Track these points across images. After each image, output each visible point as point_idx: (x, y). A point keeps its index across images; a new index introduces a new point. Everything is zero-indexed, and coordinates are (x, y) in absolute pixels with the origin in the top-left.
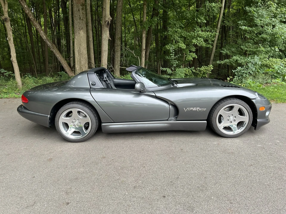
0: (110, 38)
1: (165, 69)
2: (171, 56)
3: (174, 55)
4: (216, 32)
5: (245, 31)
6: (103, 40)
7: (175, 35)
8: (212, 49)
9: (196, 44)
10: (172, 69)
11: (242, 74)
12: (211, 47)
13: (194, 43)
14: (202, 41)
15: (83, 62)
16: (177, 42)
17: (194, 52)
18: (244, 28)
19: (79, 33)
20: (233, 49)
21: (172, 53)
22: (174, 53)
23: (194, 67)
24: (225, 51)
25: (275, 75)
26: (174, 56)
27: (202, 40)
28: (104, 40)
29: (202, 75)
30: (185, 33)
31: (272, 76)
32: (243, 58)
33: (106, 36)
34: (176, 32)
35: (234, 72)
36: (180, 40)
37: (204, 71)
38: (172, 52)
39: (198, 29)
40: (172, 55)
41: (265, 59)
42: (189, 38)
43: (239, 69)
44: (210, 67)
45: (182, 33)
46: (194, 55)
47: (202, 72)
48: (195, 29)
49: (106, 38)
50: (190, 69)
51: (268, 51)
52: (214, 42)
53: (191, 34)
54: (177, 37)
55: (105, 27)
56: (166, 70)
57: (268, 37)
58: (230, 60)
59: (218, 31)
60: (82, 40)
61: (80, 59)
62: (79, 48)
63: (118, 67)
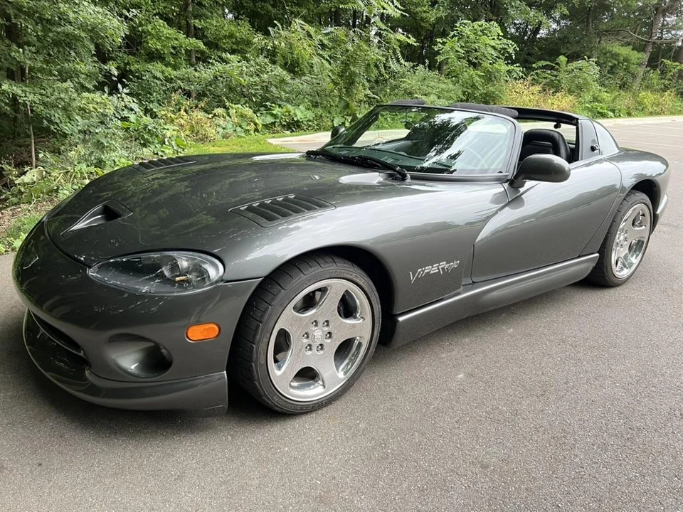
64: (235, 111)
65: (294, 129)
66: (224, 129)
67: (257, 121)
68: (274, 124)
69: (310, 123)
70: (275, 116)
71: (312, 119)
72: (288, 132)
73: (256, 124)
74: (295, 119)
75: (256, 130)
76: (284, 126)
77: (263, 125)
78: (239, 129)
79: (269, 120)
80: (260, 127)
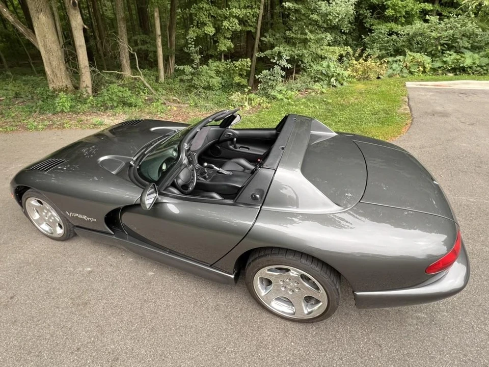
0: (86, 27)
1: (181, 67)
2: (190, 48)
3: (193, 46)
4: (259, 9)
5: (289, 9)
6: (73, 30)
7: (200, 14)
8: (256, 33)
9: (228, 27)
10: (192, 67)
11: (268, 81)
12: (253, 30)
13: (225, 26)
14: (235, 24)
15: (54, 63)
16: (204, 24)
17: (228, 39)
18: (287, 6)
19: (38, 18)
20: (278, 35)
21: (191, 44)
22: (193, 43)
23: (230, 60)
24: (267, 39)
25: (319, 76)
26: (195, 48)
27: (237, 21)
28: (75, 30)
29: (239, 72)
30: (215, 11)
31: (315, 78)
32: (288, 49)
33: (77, 23)
34: (202, 9)
35: (257, 78)
36: (209, 21)
37: (240, 67)
38: (190, 42)
39: (233, 4)
40: (192, 47)
41: (322, 47)
42: (220, 18)
43: (265, 73)
44: (247, 62)
45: (211, 11)
46: (230, 44)
47: (237, 69)
48: (230, 3)
49: (78, 27)
50: (225, 62)
51: (318, 39)
52: (257, 23)
53: (222, 13)
54: (204, 17)
55: (71, 10)
56: (184, 68)
57: (319, 19)
58: (272, 52)
59: (262, 7)
60: (46, 30)
61: (49, 59)
62: (44, 42)
63: (127, 62)
64: (412, 58)
65: (458, 73)
66: (394, 70)
67: (427, 66)
68: (439, 68)
69: (478, 69)
70: (445, 62)
71: (483, 65)
72: (451, 75)
73: (425, 68)
74: (461, 65)
75: (424, 72)
76: (449, 70)
77: (431, 68)
78: (405, 71)
79: (438, 64)
80: (427, 70)
